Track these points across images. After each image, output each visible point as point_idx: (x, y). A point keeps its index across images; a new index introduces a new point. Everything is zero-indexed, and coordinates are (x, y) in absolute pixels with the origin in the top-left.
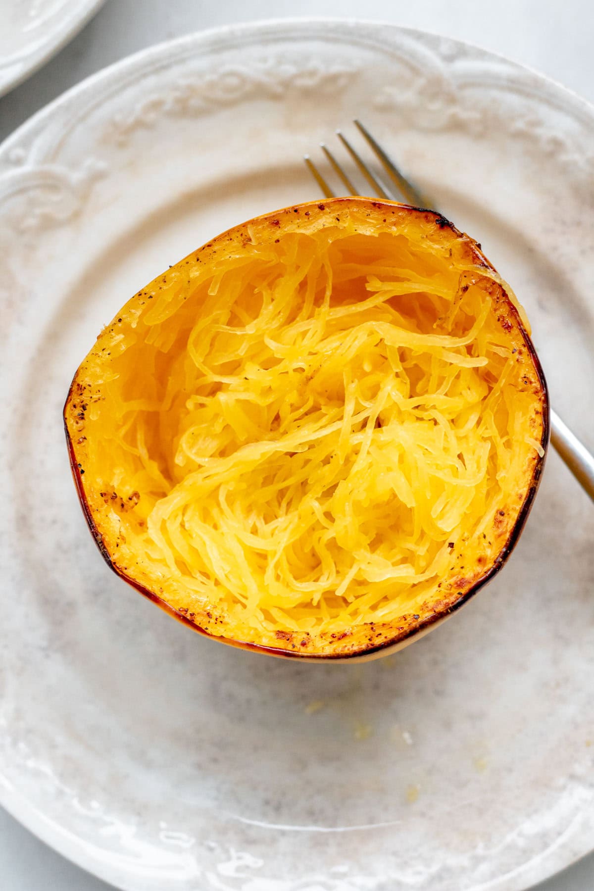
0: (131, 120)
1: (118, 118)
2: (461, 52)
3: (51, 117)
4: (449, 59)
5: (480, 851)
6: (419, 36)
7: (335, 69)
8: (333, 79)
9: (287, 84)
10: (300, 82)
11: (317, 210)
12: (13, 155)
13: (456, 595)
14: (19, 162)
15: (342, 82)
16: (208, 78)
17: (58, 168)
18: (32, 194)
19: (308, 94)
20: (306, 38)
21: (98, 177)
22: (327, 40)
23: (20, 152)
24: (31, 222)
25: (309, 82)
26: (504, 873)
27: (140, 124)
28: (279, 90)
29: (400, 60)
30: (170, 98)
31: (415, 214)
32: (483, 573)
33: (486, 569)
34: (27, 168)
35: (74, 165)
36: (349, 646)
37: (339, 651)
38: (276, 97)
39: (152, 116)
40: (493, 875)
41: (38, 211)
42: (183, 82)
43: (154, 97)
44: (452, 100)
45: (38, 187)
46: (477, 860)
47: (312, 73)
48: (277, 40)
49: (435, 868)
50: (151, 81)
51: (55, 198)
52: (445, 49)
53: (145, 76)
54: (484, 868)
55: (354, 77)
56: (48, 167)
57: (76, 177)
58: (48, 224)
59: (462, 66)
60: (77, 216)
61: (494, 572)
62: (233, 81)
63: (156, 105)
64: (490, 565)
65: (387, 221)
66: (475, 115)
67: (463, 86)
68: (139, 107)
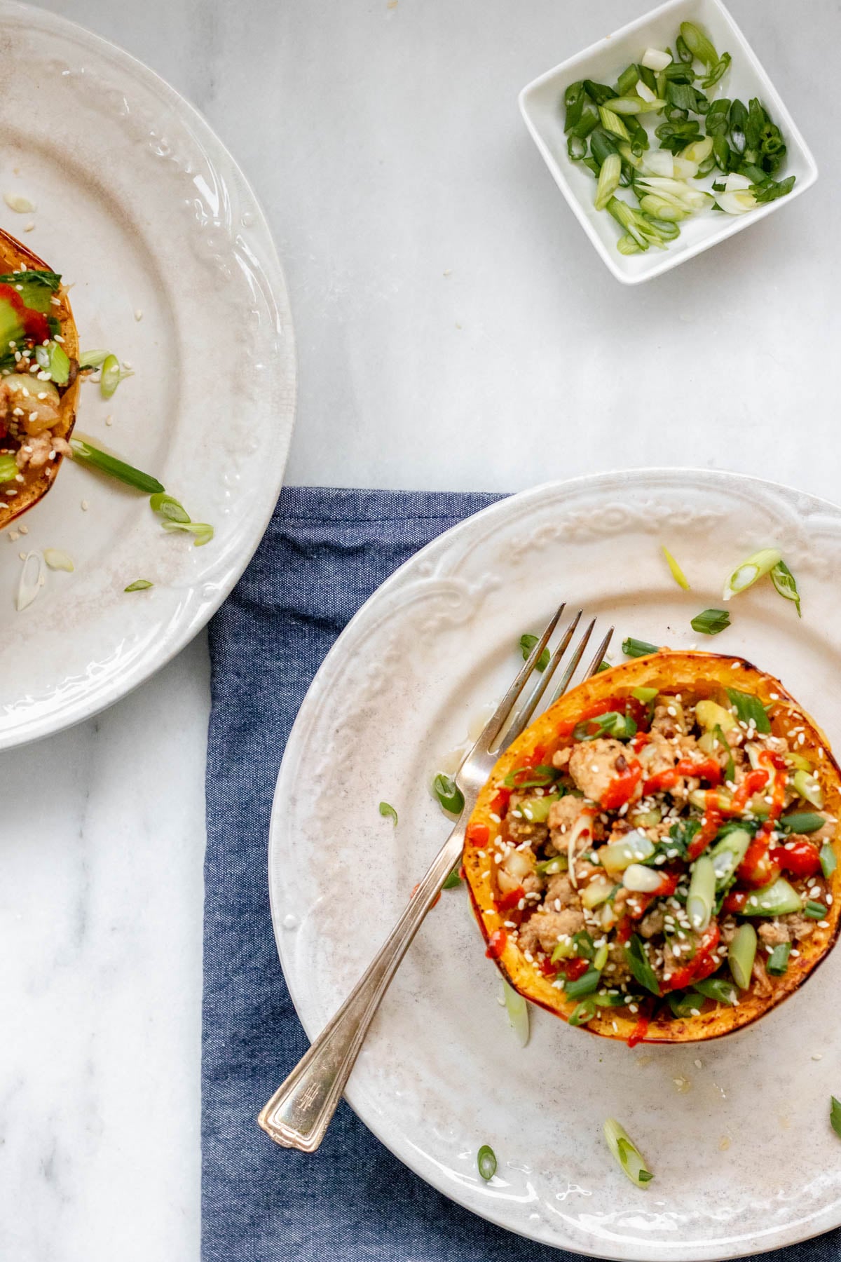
0: (525, 543)
1: (515, 540)
2: (816, 507)
3: (458, 536)
4: (806, 512)
5: (780, 1197)
6: (782, 491)
7: (706, 512)
8: (702, 520)
9: (662, 522)
10: (673, 521)
11: (642, 666)
12: (422, 567)
13: (800, 974)
14: (427, 573)
15: (711, 523)
16: (595, 512)
17: (460, 580)
18: (435, 600)
19: (679, 531)
20: (683, 486)
21: (491, 589)
22: (700, 488)
23: (427, 565)
24: (432, 623)
25: (683, 522)
26: (799, 1217)
27: (532, 547)
28: (656, 526)
29: (762, 510)
30: (560, 527)
31: (723, 660)
32: (819, 953)
33: (822, 949)
34: (434, 578)
35: (473, 578)
36: (718, 1028)
37: (711, 1033)
38: (651, 532)
39: (543, 541)
40: (791, 1219)
41: (439, 615)
42: (572, 514)
43: (547, 525)
44: (804, 547)
45: (442, 595)
46: (777, 1205)
47: (685, 515)
48: (656, 485)
49: (740, 1210)
50: (546, 512)
51: (455, 605)
52: (802, 503)
53: (541, 507)
54: (782, 1211)
55: (720, 521)
56: (450, 579)
57: (474, 588)
58: (446, 626)
59: (815, 518)
60: (470, 620)
61: (828, 951)
62: (617, 516)
63: (548, 532)
64: (825, 946)
65: (702, 669)
66: (823, 561)
67: (814, 536)
68: (534, 532)
